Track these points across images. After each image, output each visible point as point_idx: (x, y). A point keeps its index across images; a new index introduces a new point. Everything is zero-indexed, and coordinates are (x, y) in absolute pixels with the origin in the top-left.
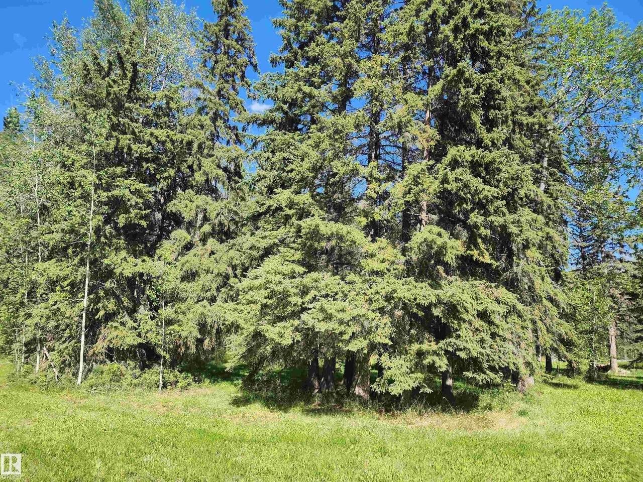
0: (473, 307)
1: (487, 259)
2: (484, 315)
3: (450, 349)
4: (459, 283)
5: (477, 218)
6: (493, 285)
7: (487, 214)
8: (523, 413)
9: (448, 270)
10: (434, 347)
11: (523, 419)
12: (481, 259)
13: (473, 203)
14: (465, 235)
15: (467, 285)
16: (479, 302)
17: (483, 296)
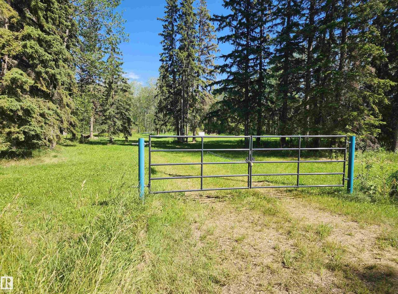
0: (37, 110)
1: (44, 89)
2: (42, 115)
3: (26, 130)
4: (30, 98)
5: (41, 68)
6: (47, 101)
7: (45, 67)
8: (55, 156)
9: (24, 91)
10: (18, 130)
11: (56, 158)
12: (42, 88)
13: (39, 60)
14: (33, 75)
15: (34, 100)
16: (40, 109)
17: (42, 106)
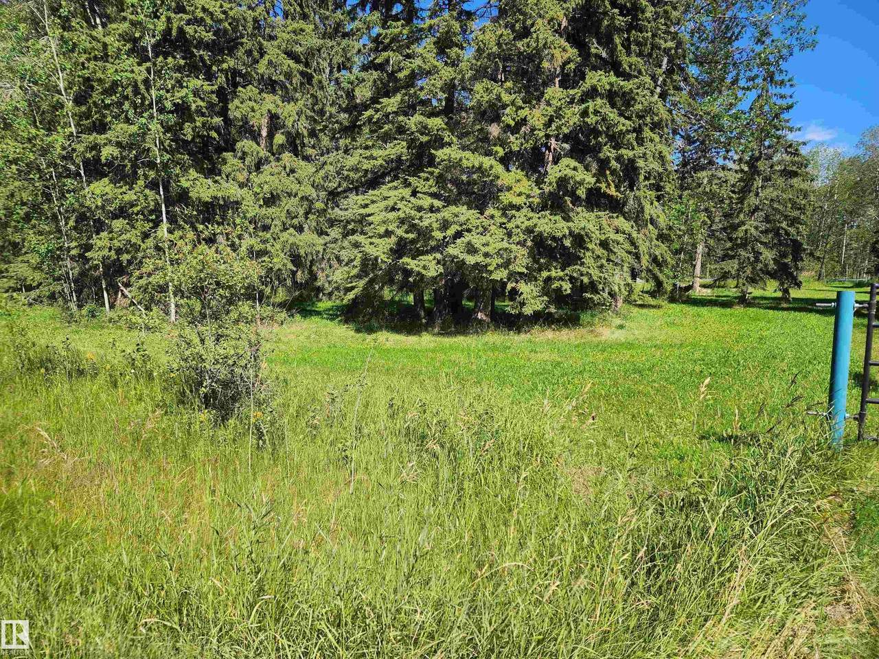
0: (597, 236)
1: (612, 191)
2: (604, 244)
3: (575, 275)
4: (587, 215)
5: (609, 151)
6: (615, 215)
7: (617, 147)
8: (621, 327)
9: (576, 200)
10: (561, 274)
11: (623, 331)
12: (608, 191)
13: (607, 135)
14: (594, 167)
15: (592, 216)
16: (602, 232)
17: (605, 225)
